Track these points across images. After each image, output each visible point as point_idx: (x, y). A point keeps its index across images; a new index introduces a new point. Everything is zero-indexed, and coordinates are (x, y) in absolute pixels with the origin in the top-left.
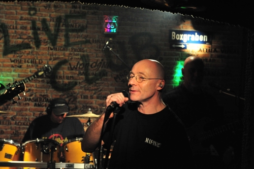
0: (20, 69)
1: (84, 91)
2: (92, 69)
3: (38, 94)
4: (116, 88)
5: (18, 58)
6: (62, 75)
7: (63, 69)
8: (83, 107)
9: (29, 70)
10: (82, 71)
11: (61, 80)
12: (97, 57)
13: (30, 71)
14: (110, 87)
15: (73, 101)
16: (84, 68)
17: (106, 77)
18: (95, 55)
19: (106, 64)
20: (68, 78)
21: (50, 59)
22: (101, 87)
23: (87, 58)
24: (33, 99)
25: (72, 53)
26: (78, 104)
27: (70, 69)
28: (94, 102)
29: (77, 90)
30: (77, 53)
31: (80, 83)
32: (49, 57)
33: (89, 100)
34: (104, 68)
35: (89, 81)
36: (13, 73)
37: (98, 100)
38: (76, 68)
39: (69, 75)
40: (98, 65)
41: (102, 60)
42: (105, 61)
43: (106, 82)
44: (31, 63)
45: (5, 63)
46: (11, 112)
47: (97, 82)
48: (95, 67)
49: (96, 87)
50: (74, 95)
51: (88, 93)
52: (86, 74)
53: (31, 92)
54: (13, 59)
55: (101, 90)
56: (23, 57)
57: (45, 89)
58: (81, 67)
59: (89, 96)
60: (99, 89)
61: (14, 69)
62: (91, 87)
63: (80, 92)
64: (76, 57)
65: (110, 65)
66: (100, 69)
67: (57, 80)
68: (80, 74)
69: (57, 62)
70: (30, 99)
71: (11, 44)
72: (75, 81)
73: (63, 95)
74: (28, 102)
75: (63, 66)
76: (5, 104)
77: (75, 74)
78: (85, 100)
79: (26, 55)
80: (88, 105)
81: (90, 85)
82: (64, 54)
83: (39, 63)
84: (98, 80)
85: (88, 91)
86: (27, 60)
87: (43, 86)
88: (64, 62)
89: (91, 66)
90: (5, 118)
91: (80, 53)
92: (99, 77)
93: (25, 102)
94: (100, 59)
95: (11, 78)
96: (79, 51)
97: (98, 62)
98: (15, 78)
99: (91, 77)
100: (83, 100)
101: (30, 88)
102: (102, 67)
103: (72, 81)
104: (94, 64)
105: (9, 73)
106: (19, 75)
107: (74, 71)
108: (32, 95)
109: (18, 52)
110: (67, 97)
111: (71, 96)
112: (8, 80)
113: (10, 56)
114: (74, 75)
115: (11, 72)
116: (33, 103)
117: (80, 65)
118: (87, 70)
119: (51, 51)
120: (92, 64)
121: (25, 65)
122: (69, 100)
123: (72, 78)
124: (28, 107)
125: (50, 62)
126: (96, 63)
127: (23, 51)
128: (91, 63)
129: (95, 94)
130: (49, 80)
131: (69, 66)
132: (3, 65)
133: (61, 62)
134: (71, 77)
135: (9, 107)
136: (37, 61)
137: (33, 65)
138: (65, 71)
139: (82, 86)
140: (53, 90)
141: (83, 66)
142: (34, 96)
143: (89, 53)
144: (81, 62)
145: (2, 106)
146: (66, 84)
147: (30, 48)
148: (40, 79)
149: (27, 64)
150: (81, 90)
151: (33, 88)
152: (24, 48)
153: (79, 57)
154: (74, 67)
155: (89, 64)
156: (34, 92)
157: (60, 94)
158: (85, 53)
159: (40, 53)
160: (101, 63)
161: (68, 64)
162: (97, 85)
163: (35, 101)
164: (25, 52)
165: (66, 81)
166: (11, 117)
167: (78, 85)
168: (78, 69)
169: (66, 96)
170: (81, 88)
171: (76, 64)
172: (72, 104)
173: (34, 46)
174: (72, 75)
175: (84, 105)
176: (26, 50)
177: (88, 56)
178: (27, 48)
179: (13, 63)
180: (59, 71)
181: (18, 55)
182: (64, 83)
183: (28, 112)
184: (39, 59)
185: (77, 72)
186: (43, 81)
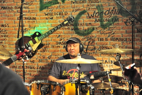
0: (52, 20)
1: (100, 35)
2: (106, 16)
3: (66, 39)
4: (126, 31)
5: (50, 12)
6: (83, 23)
7: (83, 17)
8: (100, 47)
9: (58, 20)
10: (98, 19)
11: (82, 27)
12: (109, 6)
13: (59, 22)
14: (121, 30)
15: (92, 43)
16: (99, 16)
17: (117, 22)
18: (107, 4)
19: (117, 11)
20: (87, 25)
21: (73, 11)
22: (114, 31)
23: (101, 8)
24: (62, 43)
25: (89, 4)
26: (96, 45)
27: (88, 17)
28: (109, 43)
29: (94, 34)
30: (93, 4)
31: (96, 28)
32: (72, 9)
33: (104, 42)
34: (115, 15)
35: (103, 26)
36: (47, 24)
37: (112, 41)
38: (93, 17)
39: (88, 23)
40: (110, 13)
41: (114, 8)
42: (117, 8)
43: (118, 26)
44: (60, 15)
45: (41, 17)
46: (47, 53)
47: (110, 26)
48: (108, 14)
49: (109, 31)
50: (92, 38)
51: (103, 36)
52: (101, 21)
53: (60, 37)
54: (47, 13)
55: (114, 33)
56: (53, 11)
57: (70, 35)
58: (97, 15)
59: (104, 39)
60: (113, 33)
61: (48, 20)
62: (106, 31)
63: (97, 36)
64: (93, 7)
65: (121, 11)
66: (112, 15)
67: (79, 27)
68: (96, 21)
69: (78, 12)
70: (60, 42)
71: (45, 2)
72: (93, 27)
73: (84, 39)
74: (59, 45)
75: (83, 16)
76: (43, 47)
77: (92, 21)
78: (102, 42)
79: (55, 9)
80: (104, 46)
81: (105, 29)
82: (83, 6)
83: (65, 15)
84: (111, 25)
85: (103, 35)
86: (56, 13)
87: (69, 32)
88: (83, 12)
89: (105, 14)
90: (44, 58)
91: (95, 4)
92: (111, 22)
93: (57, 45)
94: (112, 7)
95: (46, 28)
96: (95, 3)
97: (111, 10)
98: (49, 27)
99: (105, 23)
100: (99, 41)
101: (59, 34)
102: (114, 14)
103: (90, 27)
104: (108, 12)
105: (44, 24)
106: (51, 24)
107: (91, 19)
108: (62, 39)
109: (50, 7)
110: (88, 40)
111: (90, 39)
112: (44, 29)
113: (45, 11)
114: (91, 23)
115: (46, 23)
116: (63, 46)
117: (96, 14)
118: (101, 17)
119: (73, 4)
120: (106, 12)
121: (55, 17)
122: (89, 43)
123: (90, 25)
124: (59, 49)
125: (73, 13)
126: (109, 11)
127: (53, 6)
128: (104, 11)
129: (109, 36)
130: (73, 27)
131: (88, 15)
132: (40, 18)
133: (81, 12)
134: (89, 23)
135: (46, 49)
136: (64, 13)
137: (61, 16)
138: (85, 19)
139: (98, 30)
140: (77, 35)
141: (99, 14)
142: (62, 40)
143: (102, 3)
144: (97, 11)
145: (41, 49)
146: (86, 30)
147: (58, 3)
148: (67, 27)
149: (56, 16)
150: (97, 34)
151: (61, 34)
152: (54, 4)
153: (95, 7)
154: (91, 15)
155: (103, 12)
156: (63, 37)
157: (82, 38)
158: (100, 4)
159: (65, 7)
160: (113, 10)
161: (87, 13)
162: (111, 29)
163: (64, 44)
164: (55, 7)
165: (86, 27)
166: (48, 56)
167: (95, 30)
168: (94, 17)
169: (86, 39)
170: (98, 32)
171: (93, 13)
172: (92, 45)
173: (61, 2)
174: (90, 23)
175: (101, 46)
176: (55, 5)
177: (102, 6)
178: (56, 4)
179: (47, 16)
180: (80, 20)
181: (50, 10)
182: (85, 29)
183: (59, 53)
184: (65, 11)
185: (94, 19)
186: (69, 28)
